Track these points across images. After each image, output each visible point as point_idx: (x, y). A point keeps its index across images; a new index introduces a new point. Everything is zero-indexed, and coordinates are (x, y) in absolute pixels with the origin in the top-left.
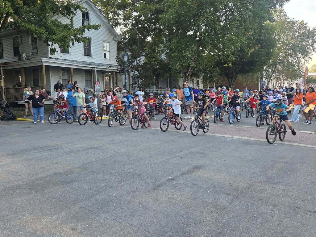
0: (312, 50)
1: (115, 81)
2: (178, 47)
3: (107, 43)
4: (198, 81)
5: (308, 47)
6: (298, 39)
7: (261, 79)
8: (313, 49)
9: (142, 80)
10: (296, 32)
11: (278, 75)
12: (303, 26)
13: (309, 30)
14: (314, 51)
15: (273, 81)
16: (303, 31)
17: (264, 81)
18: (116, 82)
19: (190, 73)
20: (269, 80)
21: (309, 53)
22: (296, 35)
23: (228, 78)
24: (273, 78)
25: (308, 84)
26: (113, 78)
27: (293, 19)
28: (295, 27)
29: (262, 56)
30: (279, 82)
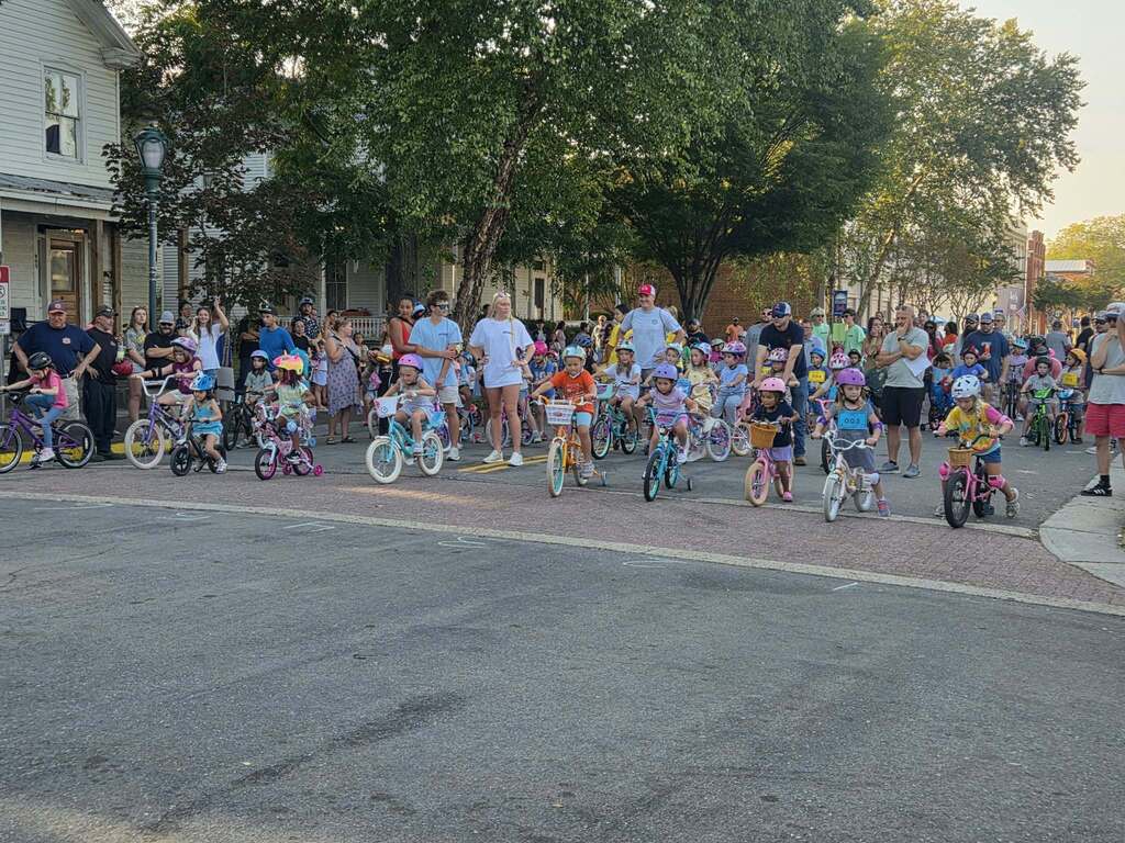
0: (1053, 155)
1: (107, 267)
2: (426, 108)
3: (66, 78)
4: (540, 283)
5: (1038, 142)
6: (994, 104)
7: (832, 280)
8: (1058, 153)
9: (242, 267)
10: (986, 72)
11: (910, 267)
12: (1015, 46)
13: (1042, 63)
14: (1061, 159)
15: (885, 295)
16: (1015, 69)
17: (845, 293)
18: (113, 276)
19: (487, 242)
20: (870, 287)
21: (1043, 170)
22: (985, 85)
23: (678, 275)
24: (884, 278)
25: (1043, 310)
26: (95, 255)
27: (973, 10)
28: (981, 49)
29: (828, 177)
30: (915, 298)
